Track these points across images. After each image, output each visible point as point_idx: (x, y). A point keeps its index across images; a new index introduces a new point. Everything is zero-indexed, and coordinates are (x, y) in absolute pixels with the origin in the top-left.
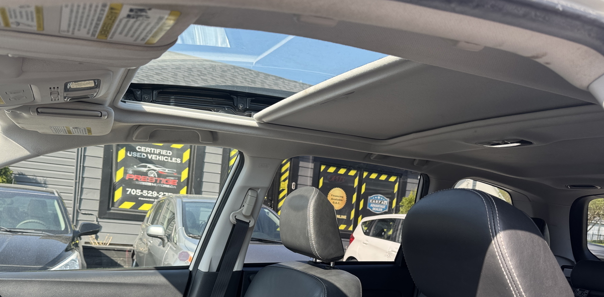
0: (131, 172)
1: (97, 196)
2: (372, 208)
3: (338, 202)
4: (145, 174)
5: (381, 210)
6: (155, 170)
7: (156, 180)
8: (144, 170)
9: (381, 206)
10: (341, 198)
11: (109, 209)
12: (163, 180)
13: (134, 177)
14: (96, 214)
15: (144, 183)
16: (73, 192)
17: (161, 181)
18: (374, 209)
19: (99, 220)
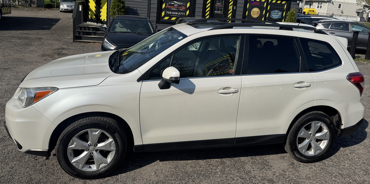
0: (168, 5)
1: (155, 15)
2: (273, 16)
3: (256, 14)
4: (173, 5)
5: (278, 17)
6: (176, 3)
7: (177, 8)
8: (173, 3)
9: (278, 16)
10: (257, 12)
11: (160, 20)
12: (180, 8)
13: (169, 7)
14: (155, 22)
15: (172, 9)
16: (147, 14)
17: (179, 8)
18: (274, 17)
19: (156, 24)
